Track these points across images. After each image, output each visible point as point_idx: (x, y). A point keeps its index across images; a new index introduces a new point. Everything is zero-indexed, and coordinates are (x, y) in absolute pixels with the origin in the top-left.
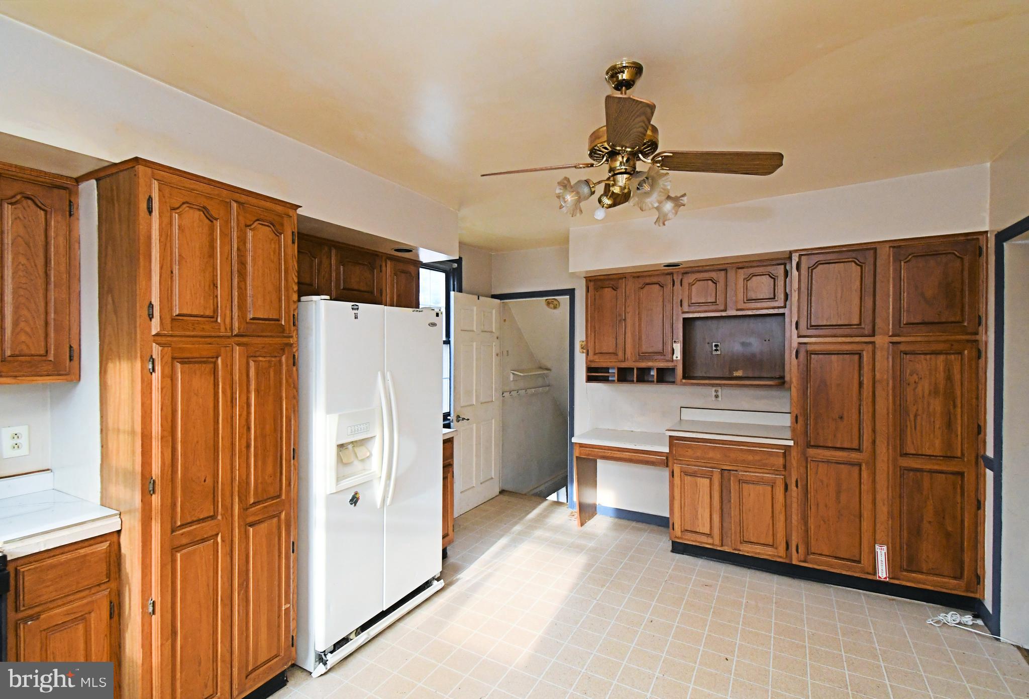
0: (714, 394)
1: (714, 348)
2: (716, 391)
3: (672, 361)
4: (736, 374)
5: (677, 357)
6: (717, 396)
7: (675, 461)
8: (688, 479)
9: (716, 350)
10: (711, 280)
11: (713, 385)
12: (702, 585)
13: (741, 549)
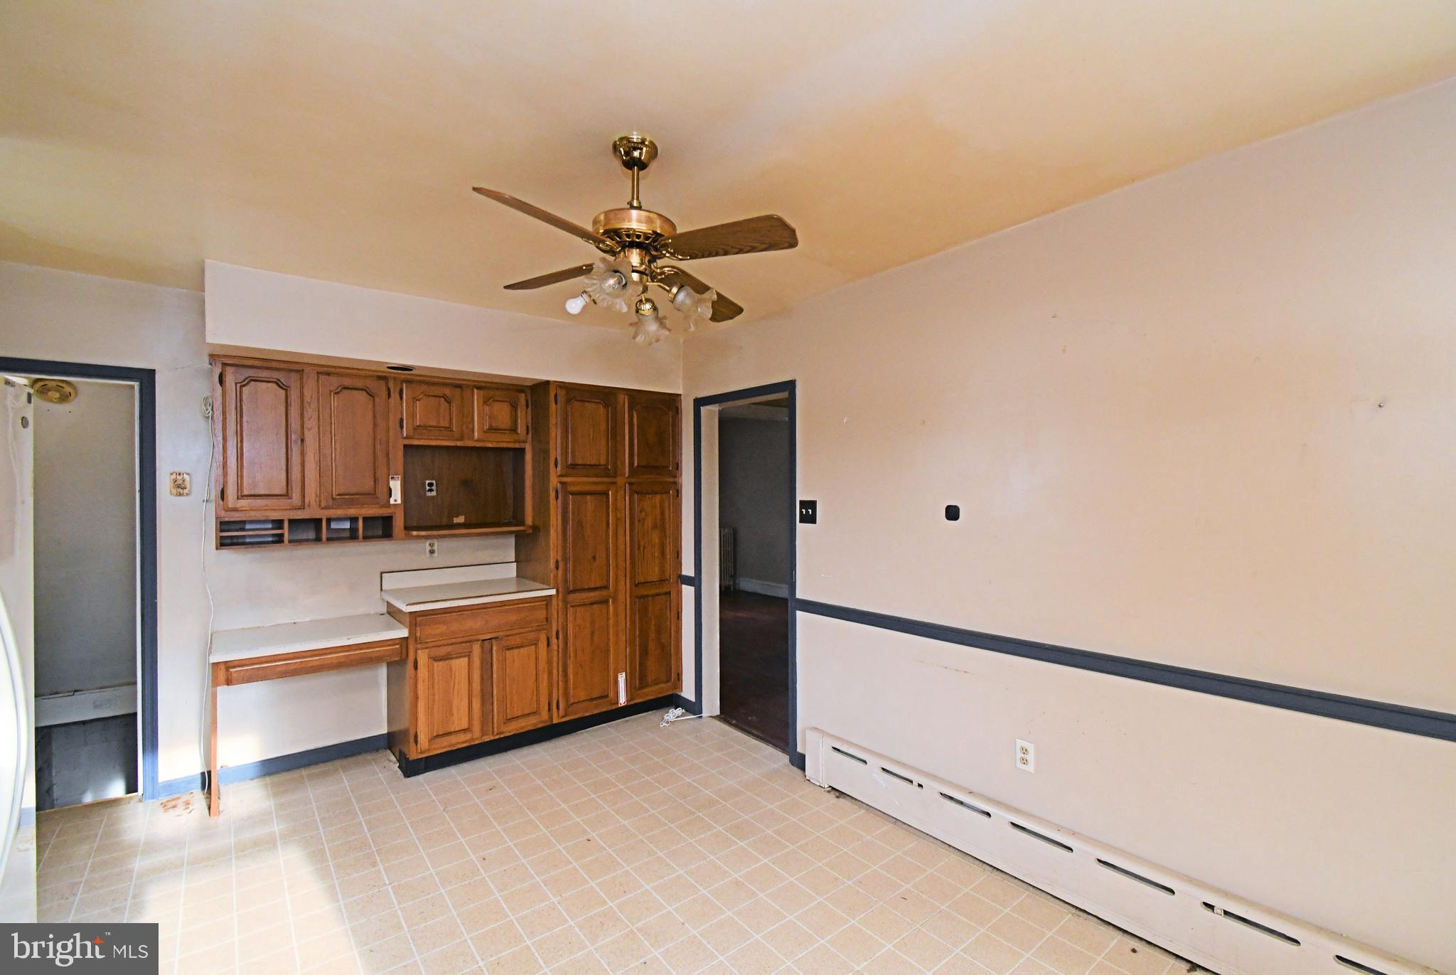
0: (428, 548)
1: (428, 488)
2: (431, 545)
3: (388, 505)
4: (456, 520)
5: (396, 501)
6: (432, 552)
7: (419, 646)
8: (439, 666)
9: (431, 490)
10: (443, 397)
11: (427, 537)
12: (486, 791)
13: (504, 730)
